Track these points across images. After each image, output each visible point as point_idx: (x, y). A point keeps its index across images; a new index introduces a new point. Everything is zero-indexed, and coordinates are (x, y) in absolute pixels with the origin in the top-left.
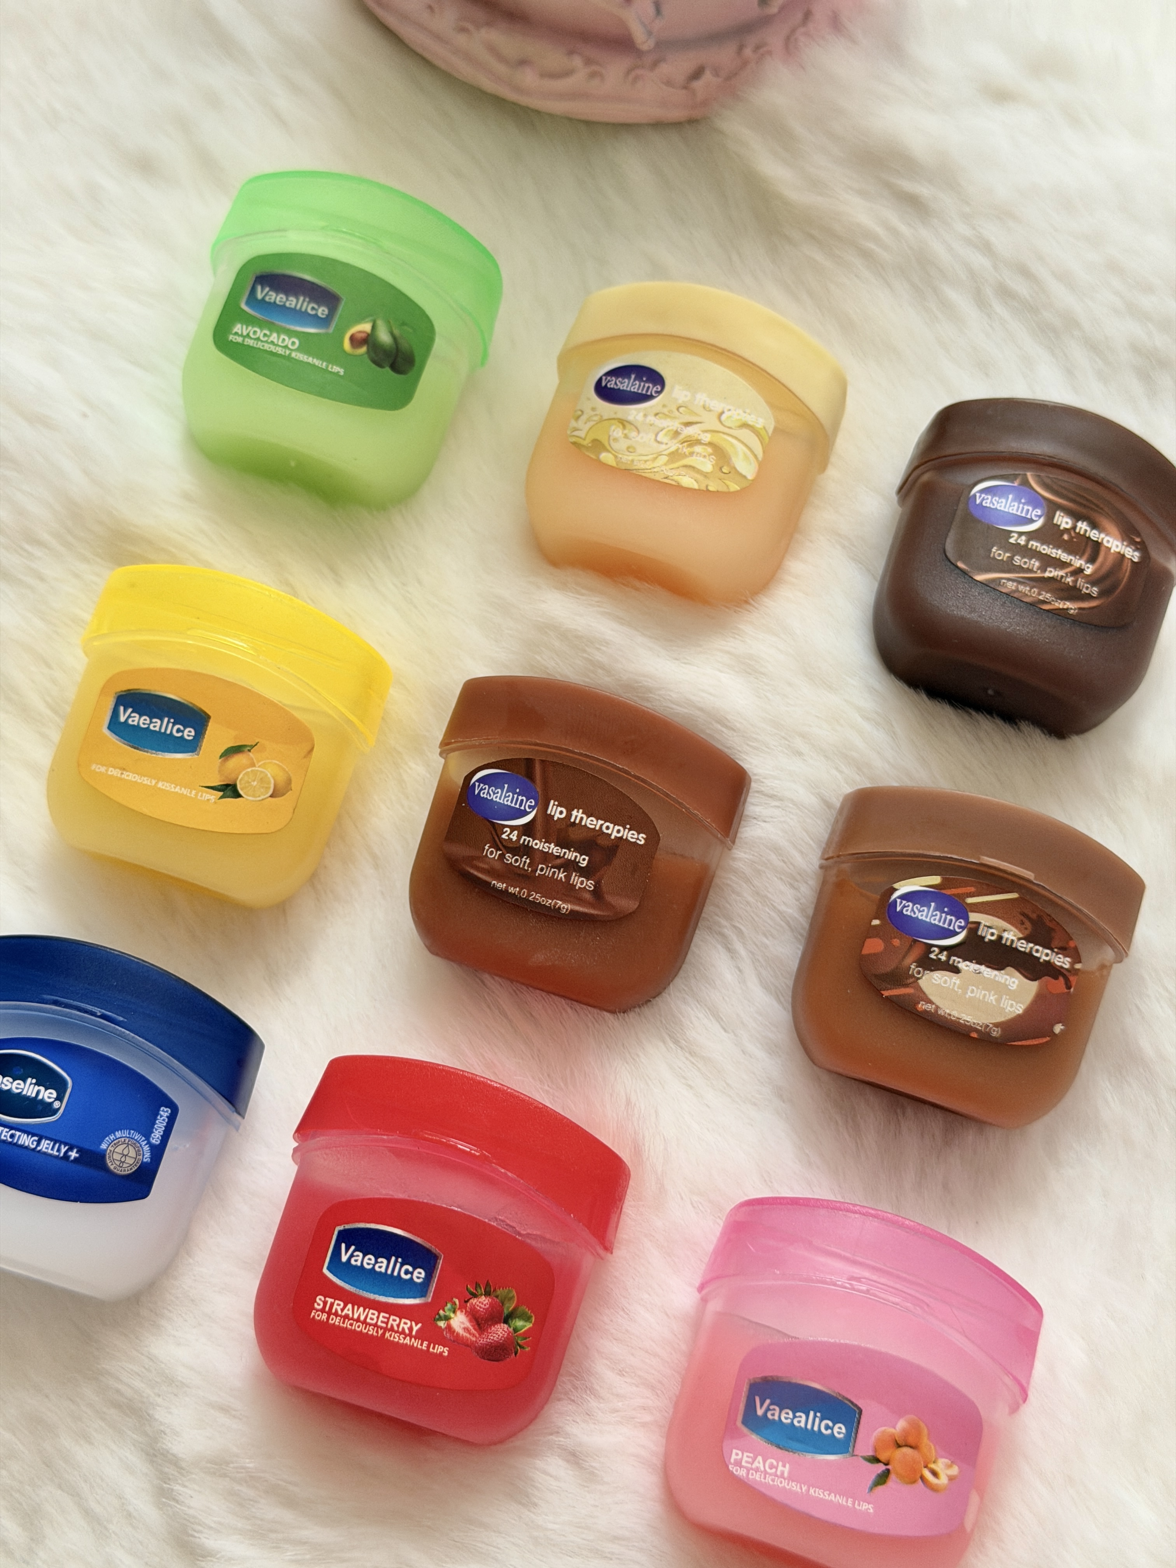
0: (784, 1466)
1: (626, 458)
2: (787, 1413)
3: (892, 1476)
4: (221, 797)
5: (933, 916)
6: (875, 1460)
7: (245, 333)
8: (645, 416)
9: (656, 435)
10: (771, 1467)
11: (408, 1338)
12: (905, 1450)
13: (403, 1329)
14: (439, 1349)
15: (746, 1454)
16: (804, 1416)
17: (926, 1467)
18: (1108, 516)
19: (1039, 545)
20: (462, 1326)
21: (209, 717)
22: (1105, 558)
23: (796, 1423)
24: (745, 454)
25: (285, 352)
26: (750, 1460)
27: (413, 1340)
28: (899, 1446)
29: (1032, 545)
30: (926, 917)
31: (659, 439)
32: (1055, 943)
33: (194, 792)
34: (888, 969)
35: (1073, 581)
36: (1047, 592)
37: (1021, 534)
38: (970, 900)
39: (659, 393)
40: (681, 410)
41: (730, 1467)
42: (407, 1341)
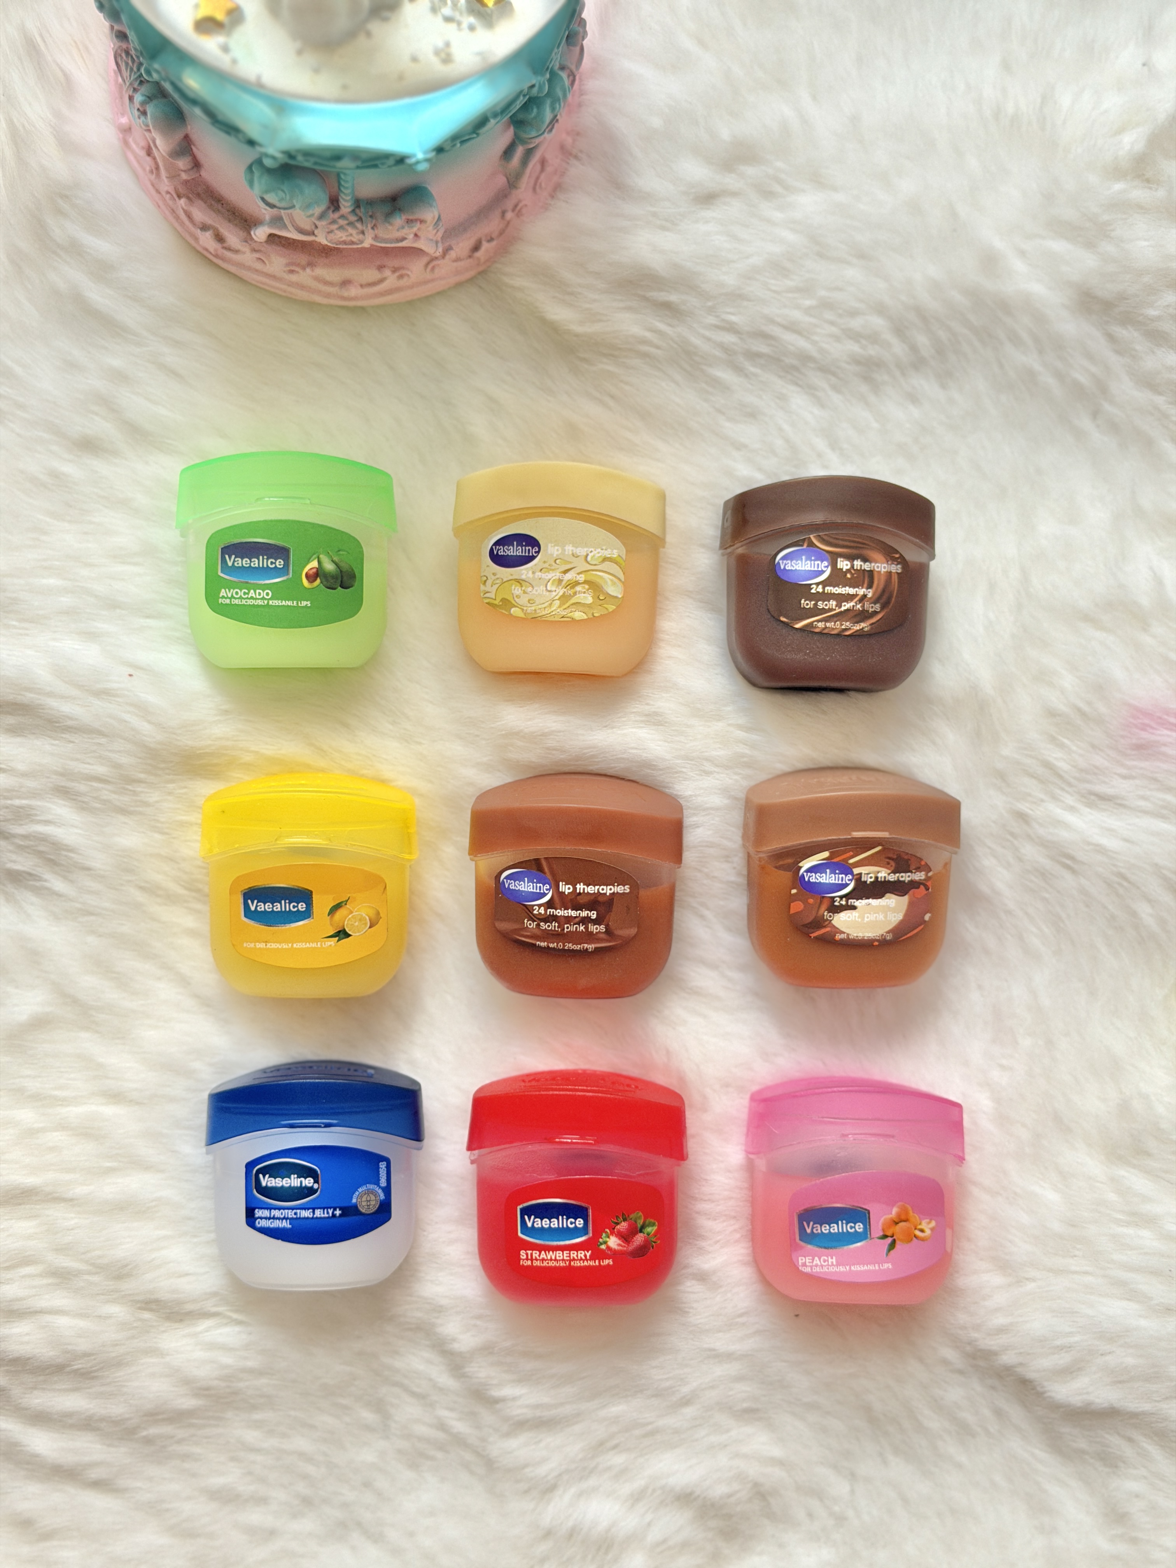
0: (832, 1258)
1: (530, 609)
2: (825, 1227)
3: (898, 1242)
4: (338, 941)
5: (830, 878)
6: (885, 1237)
7: (230, 595)
8: (534, 573)
9: (546, 587)
10: (825, 1261)
11: (585, 1261)
12: (902, 1224)
13: (581, 1257)
14: (606, 1262)
15: (807, 1258)
16: (835, 1225)
17: (916, 1229)
18: (872, 549)
19: (832, 588)
20: (616, 1243)
21: (311, 892)
22: (879, 580)
23: (832, 1231)
24: (612, 580)
25: (264, 602)
26: (811, 1261)
27: (589, 1261)
28: (897, 1223)
29: (828, 590)
30: (826, 880)
31: (549, 588)
32: (912, 867)
33: (319, 943)
34: (810, 920)
35: (861, 607)
36: (846, 622)
37: (818, 584)
38: (851, 861)
39: (538, 552)
40: (558, 561)
41: (800, 1268)
42: (586, 1263)
